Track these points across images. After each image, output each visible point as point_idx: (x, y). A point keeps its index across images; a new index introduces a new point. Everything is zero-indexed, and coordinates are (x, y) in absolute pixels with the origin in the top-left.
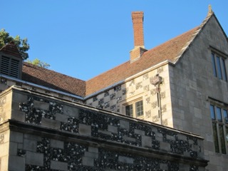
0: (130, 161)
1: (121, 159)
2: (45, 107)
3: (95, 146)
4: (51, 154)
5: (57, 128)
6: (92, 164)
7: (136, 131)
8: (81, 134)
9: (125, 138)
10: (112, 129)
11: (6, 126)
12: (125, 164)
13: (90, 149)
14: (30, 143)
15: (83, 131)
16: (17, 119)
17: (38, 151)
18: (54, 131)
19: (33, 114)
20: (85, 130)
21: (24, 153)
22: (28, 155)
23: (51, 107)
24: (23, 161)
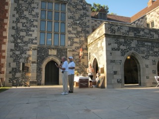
0: (150, 44)
1: (146, 44)
2: (117, 28)
3: (135, 40)
4: (120, 44)
5: (121, 35)
6: (135, 46)
7: (152, 33)
8: (130, 36)
9: (147, 36)
10: (142, 33)
11: (104, 36)
12: (148, 45)
13: (134, 41)
14: (112, 41)
15: (131, 35)
16: (107, 33)
17: (115, 43)
18: (120, 36)
19: (113, 31)
20: (132, 34)
21: (110, 44)
22: (112, 44)
23: (118, 28)
24: (110, 47)
